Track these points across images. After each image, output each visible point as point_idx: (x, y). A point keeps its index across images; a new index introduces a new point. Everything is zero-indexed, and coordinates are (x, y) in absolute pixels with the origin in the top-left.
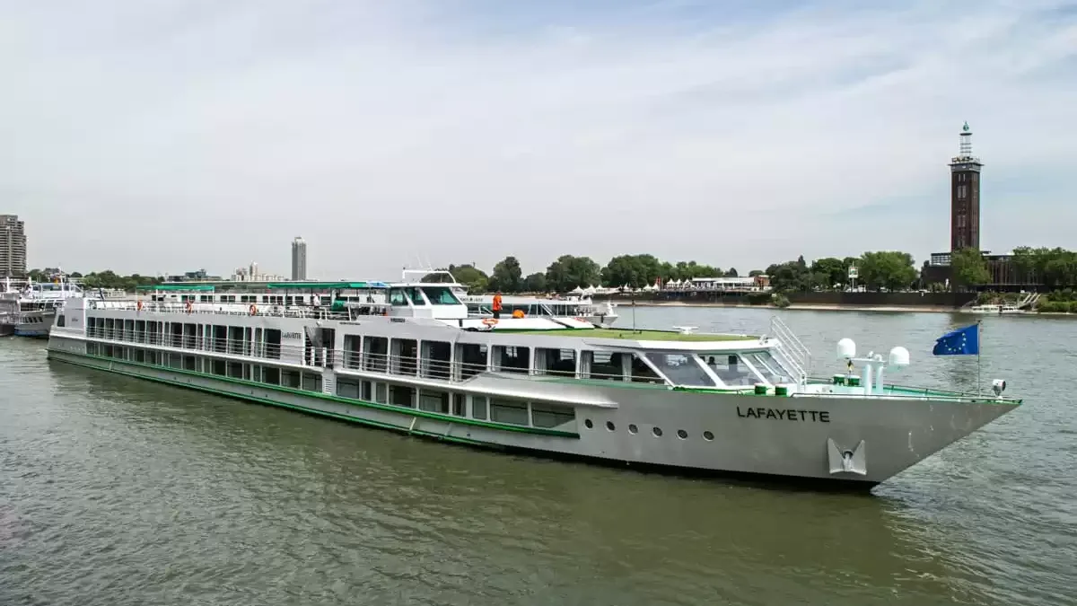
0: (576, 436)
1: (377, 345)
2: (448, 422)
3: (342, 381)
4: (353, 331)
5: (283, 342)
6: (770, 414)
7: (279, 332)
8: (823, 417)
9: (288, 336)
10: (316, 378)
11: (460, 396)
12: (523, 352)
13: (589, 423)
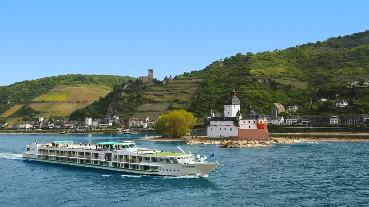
0: (158, 172)
1: (121, 157)
2: (136, 170)
3: (113, 163)
4: (116, 154)
5: (99, 156)
6: (187, 167)
7: (98, 154)
8: (194, 167)
9: (100, 154)
10: (108, 163)
11: (138, 166)
12: (149, 158)
13: (160, 170)
